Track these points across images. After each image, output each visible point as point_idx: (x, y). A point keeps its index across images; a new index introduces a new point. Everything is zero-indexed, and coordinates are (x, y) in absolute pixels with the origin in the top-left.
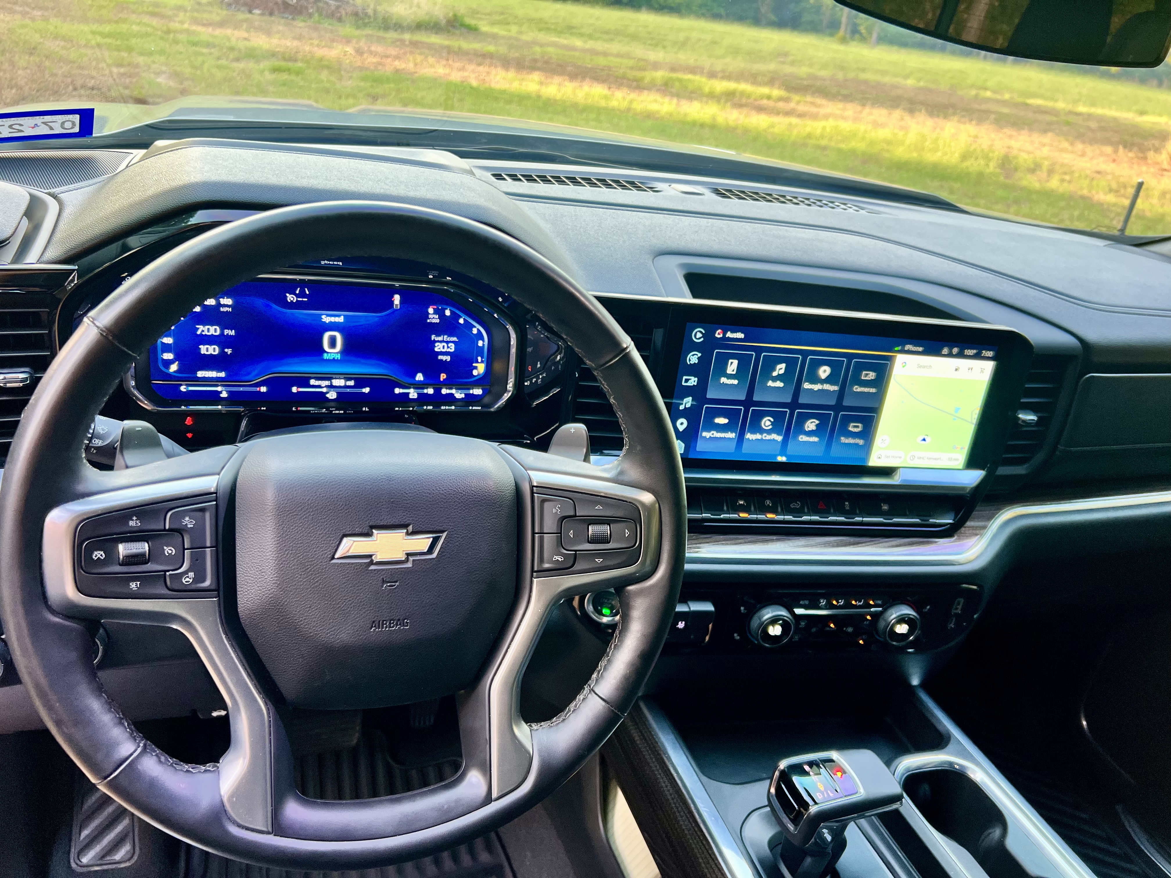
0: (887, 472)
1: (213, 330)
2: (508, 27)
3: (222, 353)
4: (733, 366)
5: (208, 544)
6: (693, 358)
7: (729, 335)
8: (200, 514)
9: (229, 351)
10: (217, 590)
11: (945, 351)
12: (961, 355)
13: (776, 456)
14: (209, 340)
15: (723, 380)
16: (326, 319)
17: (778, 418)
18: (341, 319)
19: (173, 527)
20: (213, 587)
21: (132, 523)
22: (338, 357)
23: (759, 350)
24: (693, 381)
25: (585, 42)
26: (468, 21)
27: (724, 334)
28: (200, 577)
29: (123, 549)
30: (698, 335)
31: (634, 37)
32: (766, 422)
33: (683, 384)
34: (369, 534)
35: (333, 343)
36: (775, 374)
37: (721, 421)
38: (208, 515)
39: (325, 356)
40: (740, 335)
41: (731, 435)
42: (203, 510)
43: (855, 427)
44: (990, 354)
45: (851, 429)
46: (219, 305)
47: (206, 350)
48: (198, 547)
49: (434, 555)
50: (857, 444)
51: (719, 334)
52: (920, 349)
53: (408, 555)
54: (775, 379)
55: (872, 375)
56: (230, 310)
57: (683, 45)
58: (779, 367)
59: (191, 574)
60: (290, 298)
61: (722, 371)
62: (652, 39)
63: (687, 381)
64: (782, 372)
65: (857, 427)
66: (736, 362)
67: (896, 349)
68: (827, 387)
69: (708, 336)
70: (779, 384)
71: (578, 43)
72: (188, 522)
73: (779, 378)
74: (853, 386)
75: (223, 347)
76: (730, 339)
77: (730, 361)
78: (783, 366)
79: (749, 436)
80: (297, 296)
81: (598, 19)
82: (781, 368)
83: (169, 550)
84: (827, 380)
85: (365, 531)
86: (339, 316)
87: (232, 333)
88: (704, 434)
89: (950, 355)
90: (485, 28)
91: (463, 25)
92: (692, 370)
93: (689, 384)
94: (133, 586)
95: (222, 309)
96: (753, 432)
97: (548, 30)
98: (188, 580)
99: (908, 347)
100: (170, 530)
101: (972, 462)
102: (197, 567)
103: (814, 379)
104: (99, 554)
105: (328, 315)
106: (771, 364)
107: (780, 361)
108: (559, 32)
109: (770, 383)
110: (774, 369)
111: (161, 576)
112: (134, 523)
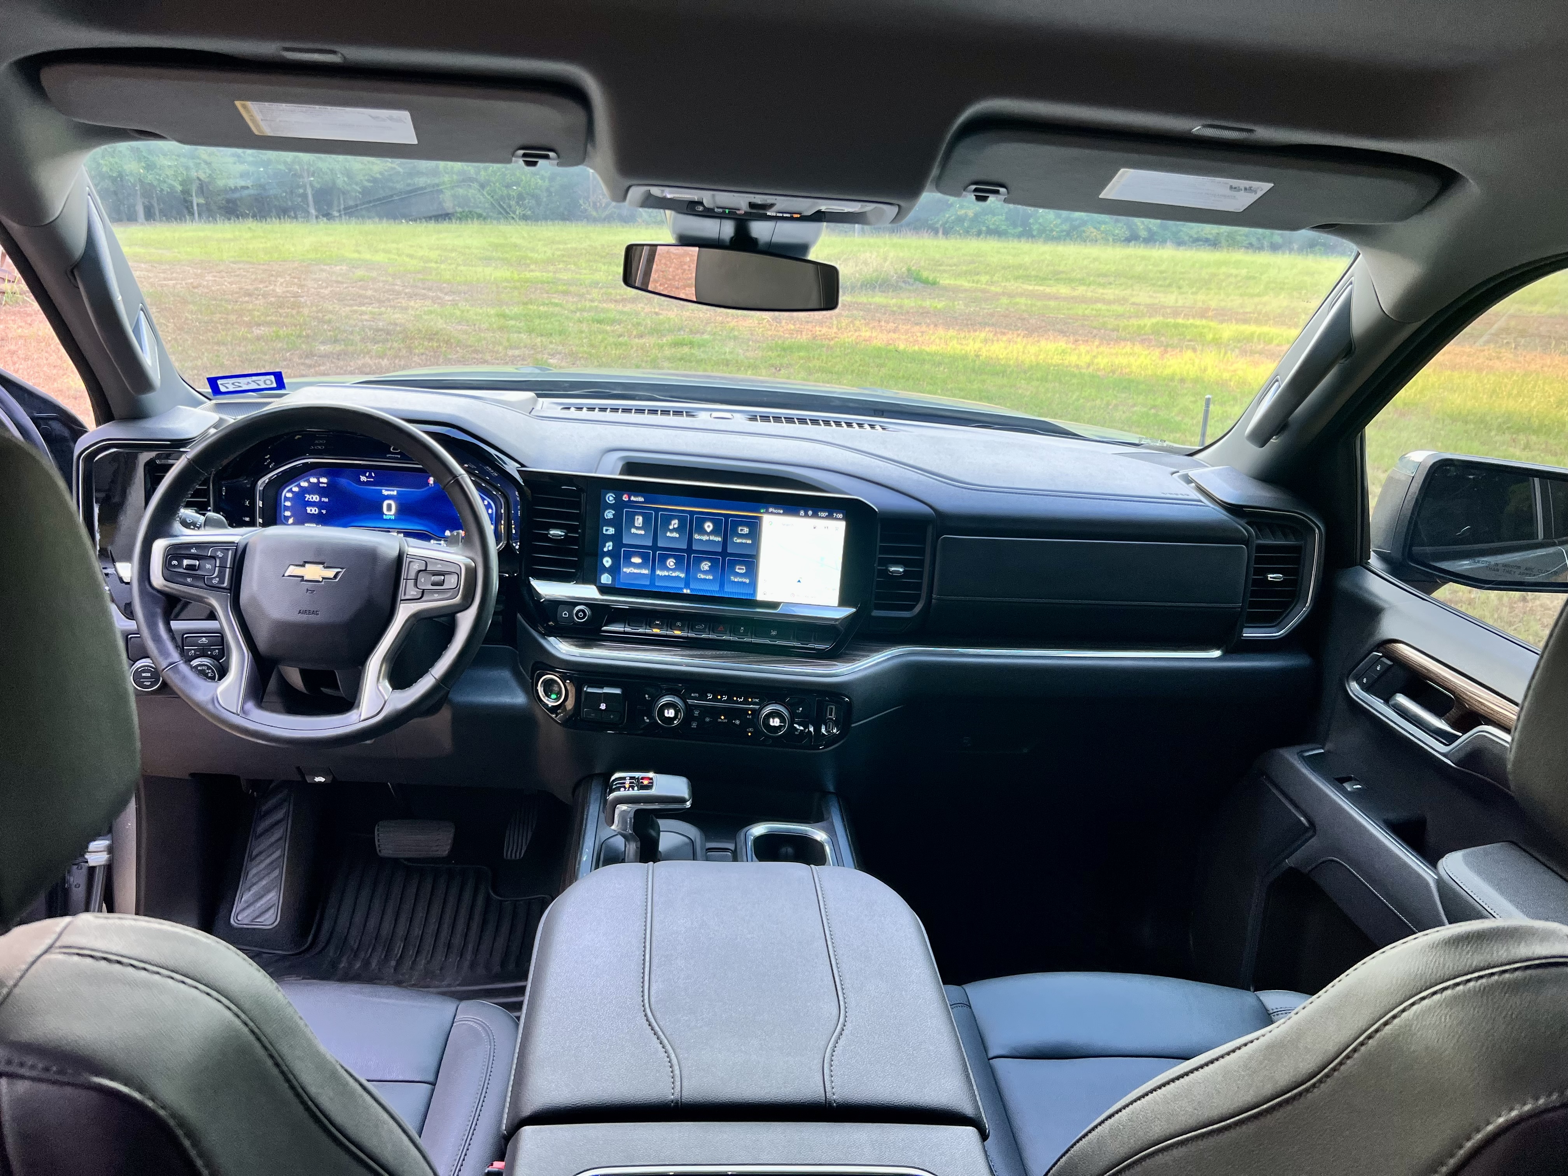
0: (774, 605)
1: (315, 498)
2: (976, 278)
3: (320, 513)
4: (639, 520)
5: (228, 566)
6: (609, 514)
7: (633, 498)
8: (226, 551)
9: (324, 512)
10: (230, 589)
11: (802, 513)
12: (815, 515)
13: (682, 589)
14: (313, 504)
15: (633, 531)
16: (385, 493)
17: (679, 560)
18: (395, 493)
19: (212, 555)
20: (228, 587)
21: (192, 551)
22: (393, 517)
23: (657, 510)
24: (611, 531)
25: (1074, 289)
26: (925, 274)
27: (629, 498)
28: (222, 581)
29: (186, 562)
30: (610, 498)
31: (1141, 279)
32: (671, 562)
33: (604, 532)
34: (303, 566)
35: (389, 508)
36: (671, 527)
37: (636, 560)
38: (230, 552)
39: (385, 517)
40: (641, 499)
41: (645, 571)
42: (228, 550)
43: (740, 569)
44: (840, 516)
45: (737, 570)
46: (319, 482)
47: (309, 510)
48: (223, 567)
49: (337, 580)
50: (745, 583)
51: (625, 498)
52: (782, 511)
53: (323, 578)
54: (672, 531)
55: (746, 530)
56: (326, 485)
57: (1205, 284)
58: (673, 522)
59: (218, 579)
60: (363, 479)
61: (631, 523)
62: (1165, 279)
63: (607, 530)
64: (676, 526)
65: (743, 569)
66: (641, 518)
67: (762, 511)
68: (712, 538)
69: (618, 498)
70: (676, 535)
71: (1064, 290)
72: (220, 554)
73: (674, 530)
74: (733, 538)
75: (320, 508)
76: (633, 501)
77: (636, 517)
78: (676, 521)
79: (658, 572)
80: (366, 477)
81: (1095, 259)
82: (675, 523)
83: (208, 566)
84: (712, 533)
85: (301, 564)
86: (393, 491)
87: (326, 500)
88: (625, 570)
89: (806, 515)
90: (945, 281)
91: (918, 279)
92: (609, 523)
93: (608, 533)
94: (189, 580)
95: (321, 485)
96: (662, 569)
97: (1027, 278)
98: (215, 581)
99: (771, 510)
100: (210, 556)
101: (844, 601)
102: (221, 576)
103: (703, 532)
104: (175, 562)
105: (386, 490)
106: (667, 520)
107: (674, 517)
108: (1042, 280)
109: (669, 534)
110: (670, 524)
111: (202, 578)
112: (193, 551)
